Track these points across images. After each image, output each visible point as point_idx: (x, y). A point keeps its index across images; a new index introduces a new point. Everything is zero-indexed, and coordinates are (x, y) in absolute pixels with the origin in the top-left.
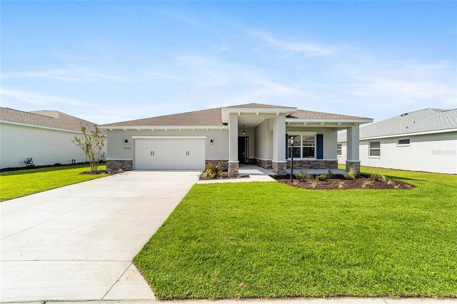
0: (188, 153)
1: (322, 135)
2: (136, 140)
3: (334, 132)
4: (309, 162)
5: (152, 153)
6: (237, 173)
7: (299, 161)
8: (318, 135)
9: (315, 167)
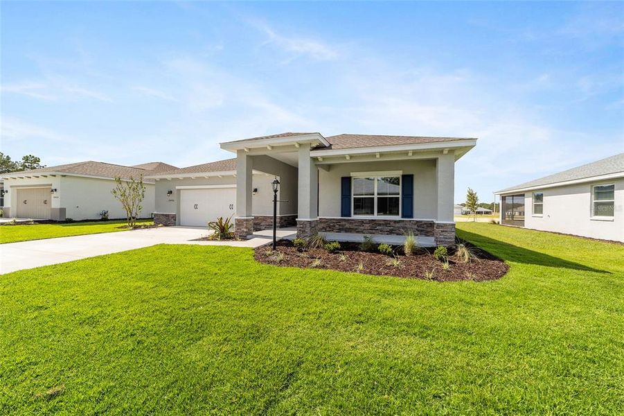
0: (231, 207)
1: (412, 176)
2: (181, 191)
4: (387, 223)
5: (196, 207)
6: (244, 234)
7: (369, 220)
8: (404, 176)
9: (397, 231)
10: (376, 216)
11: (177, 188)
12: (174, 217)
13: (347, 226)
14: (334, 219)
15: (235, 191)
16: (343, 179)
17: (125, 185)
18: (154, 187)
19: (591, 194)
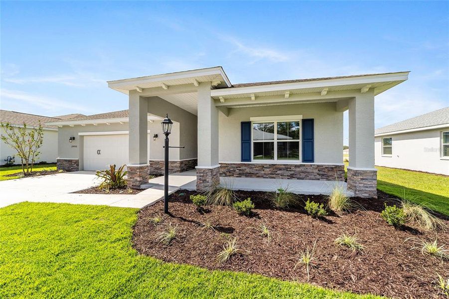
1: (312, 122)
2: (85, 138)
5: (99, 152)
6: (137, 183)
7: (270, 165)
8: (304, 121)
9: (298, 176)
10: (276, 161)
11: (80, 134)
12: (77, 162)
13: (248, 170)
14: (234, 164)
16: (243, 123)
17: (16, 131)
18: (57, 134)
19: (441, 139)
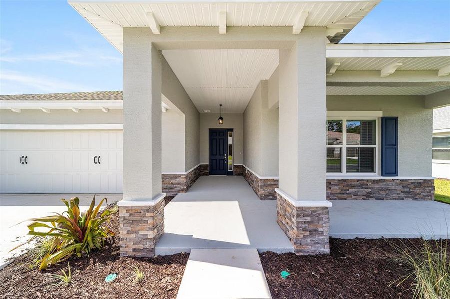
0: (97, 160)
1: (395, 120)
3: (425, 112)
4: (362, 184)
5: (24, 160)
7: (338, 181)
8: (383, 119)
9: (377, 195)
10: (345, 175)
15: (121, 136)
